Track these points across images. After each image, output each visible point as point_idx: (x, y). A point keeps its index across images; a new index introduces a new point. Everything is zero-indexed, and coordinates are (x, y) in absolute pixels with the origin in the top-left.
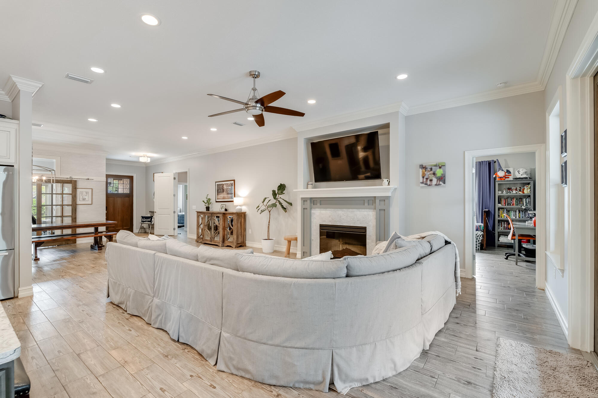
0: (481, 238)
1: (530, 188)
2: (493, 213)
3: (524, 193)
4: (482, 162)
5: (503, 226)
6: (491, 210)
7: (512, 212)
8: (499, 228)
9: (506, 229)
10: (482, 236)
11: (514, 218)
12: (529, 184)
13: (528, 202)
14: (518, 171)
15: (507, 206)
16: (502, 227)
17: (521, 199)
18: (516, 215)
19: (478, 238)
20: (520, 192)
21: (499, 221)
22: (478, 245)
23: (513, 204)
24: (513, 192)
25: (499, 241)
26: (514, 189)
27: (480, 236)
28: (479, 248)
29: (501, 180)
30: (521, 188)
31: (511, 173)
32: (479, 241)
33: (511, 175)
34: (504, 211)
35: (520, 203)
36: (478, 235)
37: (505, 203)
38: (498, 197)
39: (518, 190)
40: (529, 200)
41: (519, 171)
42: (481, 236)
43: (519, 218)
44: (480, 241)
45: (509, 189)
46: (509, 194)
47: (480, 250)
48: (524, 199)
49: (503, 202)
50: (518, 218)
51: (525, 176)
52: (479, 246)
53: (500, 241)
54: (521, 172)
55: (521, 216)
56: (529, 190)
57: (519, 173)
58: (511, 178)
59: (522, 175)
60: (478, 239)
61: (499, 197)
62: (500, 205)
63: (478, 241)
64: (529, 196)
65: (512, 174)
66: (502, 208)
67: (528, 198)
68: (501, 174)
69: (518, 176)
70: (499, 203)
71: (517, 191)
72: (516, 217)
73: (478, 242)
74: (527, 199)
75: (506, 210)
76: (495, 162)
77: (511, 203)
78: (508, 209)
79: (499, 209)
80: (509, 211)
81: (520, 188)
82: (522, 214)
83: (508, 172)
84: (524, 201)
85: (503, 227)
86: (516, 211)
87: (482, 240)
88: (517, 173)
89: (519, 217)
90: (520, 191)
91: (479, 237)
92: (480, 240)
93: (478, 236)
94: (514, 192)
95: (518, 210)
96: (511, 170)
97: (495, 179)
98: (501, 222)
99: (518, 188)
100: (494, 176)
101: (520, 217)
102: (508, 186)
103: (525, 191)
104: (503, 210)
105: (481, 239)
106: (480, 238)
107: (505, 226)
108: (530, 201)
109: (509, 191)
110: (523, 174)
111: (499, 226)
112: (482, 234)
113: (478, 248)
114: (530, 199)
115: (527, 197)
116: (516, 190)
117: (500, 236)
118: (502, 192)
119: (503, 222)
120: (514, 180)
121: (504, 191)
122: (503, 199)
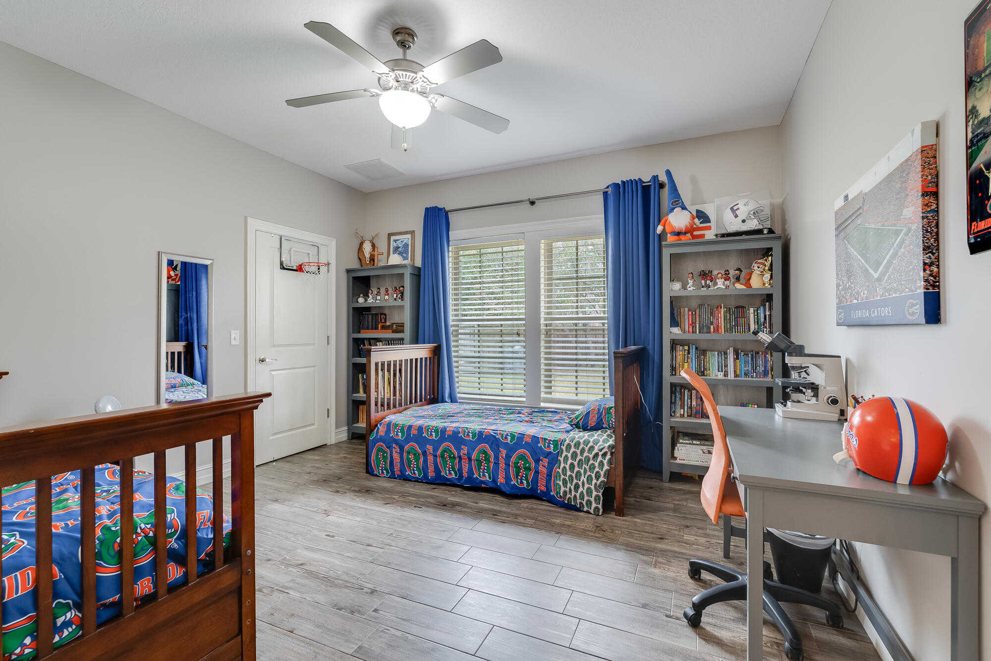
0: (605, 462)
1: (771, 269)
2: (656, 358)
3: (749, 286)
4: (623, 182)
5: (686, 403)
6: (650, 348)
7: (714, 355)
8: (674, 412)
9: (695, 417)
10: (612, 454)
11: (720, 376)
12: (767, 252)
13: (762, 320)
14: (732, 209)
15: (697, 336)
16: (682, 407)
17: (743, 307)
18: (726, 366)
19: (597, 464)
20: (738, 286)
21: (673, 386)
22: (594, 493)
23: (718, 326)
24: (716, 284)
25: (676, 458)
26: (720, 275)
27: (604, 455)
28: (600, 506)
29: (681, 240)
30: (741, 271)
31: (709, 221)
32: (598, 477)
33: (709, 228)
34: (689, 353)
35: (737, 325)
36: (596, 451)
37: (693, 325)
38: (671, 302)
39: (732, 280)
40: (768, 313)
41: (735, 208)
42: (608, 456)
43: (736, 376)
44: (602, 479)
45: (705, 275)
46: (704, 291)
47: (604, 512)
48: (752, 310)
49: (686, 322)
50: (731, 376)
51: (753, 225)
52: (597, 498)
53: (678, 461)
54: (743, 212)
55: (741, 370)
56: (767, 276)
57: (736, 216)
58: (710, 235)
59: (744, 221)
60: (597, 469)
61: (673, 300)
62: (676, 330)
63: (593, 475)
64: (769, 298)
65: (713, 224)
66: (682, 343)
67: (764, 306)
68: (678, 219)
69: (734, 225)
70: (674, 322)
71: (727, 283)
72: (726, 375)
73: (594, 481)
74: (762, 308)
75: (696, 348)
76: (662, 186)
77: (712, 323)
78: (703, 346)
79: (674, 344)
80: (704, 352)
81: (739, 270)
82: (746, 362)
83: (702, 216)
84: (752, 316)
85: (686, 408)
86: (726, 353)
87: (608, 474)
88: (728, 214)
89: (735, 372)
90: (738, 279)
91: (600, 458)
92: (602, 473)
93: (597, 455)
94: (720, 283)
95: (731, 349)
96: (710, 210)
97: (661, 237)
98: (681, 390)
99: (732, 273)
100: (660, 229)
101: (738, 372)
102: (701, 266)
103: (756, 282)
104: (686, 348)
105: (606, 467)
106: (601, 464)
107: (694, 403)
108: (770, 315)
109: (703, 282)
110: (749, 218)
111: (673, 403)
112: (609, 447)
113: (594, 505)
114: (771, 309)
115: (758, 302)
116: (726, 280)
117: (678, 442)
118: (684, 287)
119: (686, 392)
120: (720, 239)
121: (691, 282)
122: (686, 310)
